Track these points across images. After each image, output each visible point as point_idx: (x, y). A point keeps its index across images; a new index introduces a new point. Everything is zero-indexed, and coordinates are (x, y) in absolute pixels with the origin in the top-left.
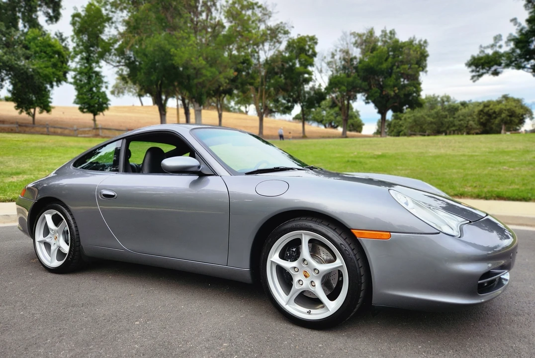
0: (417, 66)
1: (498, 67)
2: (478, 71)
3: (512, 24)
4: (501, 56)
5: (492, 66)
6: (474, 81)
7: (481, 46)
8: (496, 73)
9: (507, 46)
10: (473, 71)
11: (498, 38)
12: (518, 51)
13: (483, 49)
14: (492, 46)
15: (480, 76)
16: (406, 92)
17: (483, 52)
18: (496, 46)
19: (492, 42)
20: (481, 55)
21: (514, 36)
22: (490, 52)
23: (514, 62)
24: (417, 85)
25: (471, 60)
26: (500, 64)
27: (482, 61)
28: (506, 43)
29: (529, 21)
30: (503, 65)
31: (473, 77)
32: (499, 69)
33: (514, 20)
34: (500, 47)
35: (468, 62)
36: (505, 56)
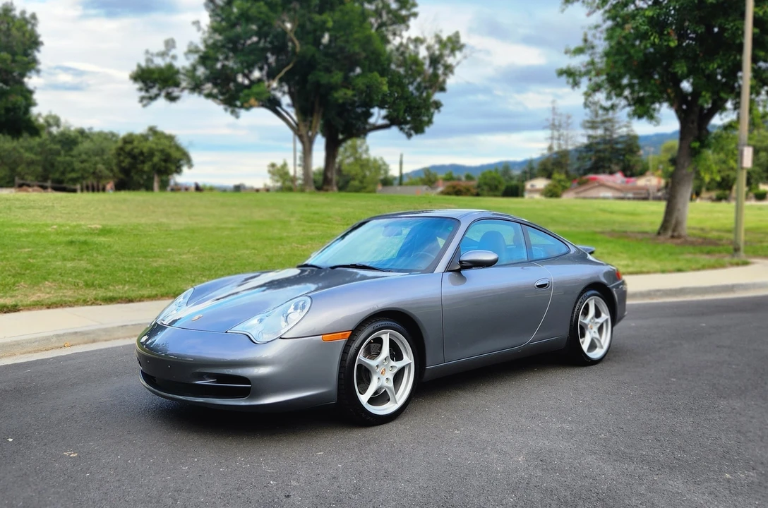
0: (25, 59)
1: (175, 89)
2: (147, 91)
3: (194, 28)
4: (178, 72)
5: (169, 86)
6: (145, 106)
7: (147, 52)
8: (171, 98)
9: (188, 59)
10: (141, 89)
11: (170, 44)
12: (201, 71)
13: (149, 56)
14: (163, 55)
15: (152, 98)
16: (10, 105)
17: (151, 61)
18: (168, 55)
19: (162, 48)
20: (152, 66)
21: (197, 47)
22: (160, 62)
23: (196, 87)
24: (28, 95)
25: (138, 71)
26: (177, 85)
27: (156, 76)
28: (186, 54)
29: (214, 30)
30: (184, 84)
31: (142, 99)
32: (176, 92)
33: (197, 23)
34: (174, 58)
35: (133, 73)
36: (184, 75)
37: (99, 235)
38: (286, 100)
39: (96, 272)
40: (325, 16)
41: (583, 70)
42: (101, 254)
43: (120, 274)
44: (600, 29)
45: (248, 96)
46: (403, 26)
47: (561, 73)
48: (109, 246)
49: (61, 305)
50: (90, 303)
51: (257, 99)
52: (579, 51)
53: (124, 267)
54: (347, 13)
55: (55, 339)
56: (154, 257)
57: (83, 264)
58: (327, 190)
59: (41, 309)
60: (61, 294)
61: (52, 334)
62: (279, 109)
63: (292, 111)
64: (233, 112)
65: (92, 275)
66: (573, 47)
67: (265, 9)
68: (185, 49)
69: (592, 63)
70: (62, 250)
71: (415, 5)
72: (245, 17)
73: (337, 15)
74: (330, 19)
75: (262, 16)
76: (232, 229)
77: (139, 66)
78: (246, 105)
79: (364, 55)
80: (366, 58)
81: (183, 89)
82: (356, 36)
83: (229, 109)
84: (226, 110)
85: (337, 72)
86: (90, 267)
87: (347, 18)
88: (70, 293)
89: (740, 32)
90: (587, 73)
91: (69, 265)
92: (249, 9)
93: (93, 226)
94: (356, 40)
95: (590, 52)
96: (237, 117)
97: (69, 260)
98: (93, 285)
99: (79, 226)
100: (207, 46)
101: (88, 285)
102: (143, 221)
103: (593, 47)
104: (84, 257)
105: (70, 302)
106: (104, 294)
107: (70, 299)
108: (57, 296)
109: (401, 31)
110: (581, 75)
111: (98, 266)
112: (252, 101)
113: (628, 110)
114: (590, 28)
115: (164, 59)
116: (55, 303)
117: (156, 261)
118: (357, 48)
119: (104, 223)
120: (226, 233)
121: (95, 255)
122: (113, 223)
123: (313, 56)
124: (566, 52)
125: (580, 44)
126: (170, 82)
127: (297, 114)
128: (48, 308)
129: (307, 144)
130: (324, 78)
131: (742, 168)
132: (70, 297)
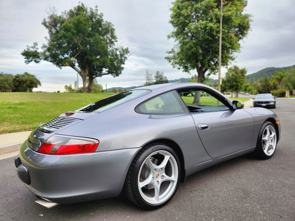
1: (38, 59)
2: (28, 59)
3: (45, 39)
4: (39, 53)
5: (36, 58)
6: (27, 64)
8: (37, 62)
10: (25, 58)
11: (36, 44)
12: (48, 53)
13: (28, 48)
14: (33, 47)
15: (29, 62)
18: (35, 48)
19: (33, 45)
20: (29, 51)
21: (46, 45)
22: (32, 50)
23: (46, 59)
25: (24, 52)
26: (39, 57)
27: (31, 54)
28: (42, 48)
30: (41, 57)
31: (26, 61)
32: (38, 60)
33: (46, 38)
34: (37, 49)
35: (23, 53)
36: (41, 54)
37: (19, 105)
38: (77, 64)
39: (25, 118)
40: (90, 39)
41: (172, 58)
42: (24, 112)
43: (35, 118)
44: (178, 46)
45: (65, 62)
46: (113, 44)
47: (166, 58)
48: (26, 109)
49: (15, 131)
50: (27, 130)
51: (68, 63)
52: (170, 52)
53: (36, 116)
54: (97, 39)
55: (18, 146)
56: (46, 112)
57: (18, 115)
58: (90, 93)
59: (6, 133)
60: (13, 127)
61: (17, 144)
62: (74, 67)
63: (79, 68)
64: (59, 67)
65: (23, 119)
66: (169, 51)
67: (71, 34)
68: (42, 46)
69: (174, 56)
70: (7, 111)
71: (117, 38)
72: (64, 36)
73: (94, 39)
74: (92, 40)
75: (70, 36)
76: (69, 103)
77: (25, 50)
78: (64, 65)
79: (102, 52)
80: (103, 53)
81: (41, 59)
82: (100, 46)
83: (58, 66)
84: (57, 66)
85: (94, 56)
86: (21, 116)
87: (97, 40)
88: (17, 126)
89: (217, 48)
90: (173, 58)
91: (12, 116)
92: (65, 34)
93: (16, 102)
94: (100, 47)
95: (174, 53)
96: (61, 69)
97: (11, 114)
98: (26, 123)
99: (9, 102)
100: (50, 46)
101: (23, 123)
102: (34, 100)
103: (174, 52)
104: (17, 113)
105: (19, 130)
106: (33, 126)
107: (19, 129)
108: (12, 128)
109: (112, 46)
110: (171, 59)
111: (25, 116)
112: (67, 64)
113: (183, 69)
114: (176, 45)
115: (33, 49)
116: (12, 131)
117: (47, 114)
118: (100, 49)
119: (20, 101)
120: (68, 104)
121: (22, 112)
122: (24, 101)
123: (86, 51)
124: (167, 53)
125: (171, 50)
126: (36, 56)
127: (80, 69)
128: (10, 133)
129: (84, 79)
130: (90, 58)
131: (220, 85)
132: (18, 128)
